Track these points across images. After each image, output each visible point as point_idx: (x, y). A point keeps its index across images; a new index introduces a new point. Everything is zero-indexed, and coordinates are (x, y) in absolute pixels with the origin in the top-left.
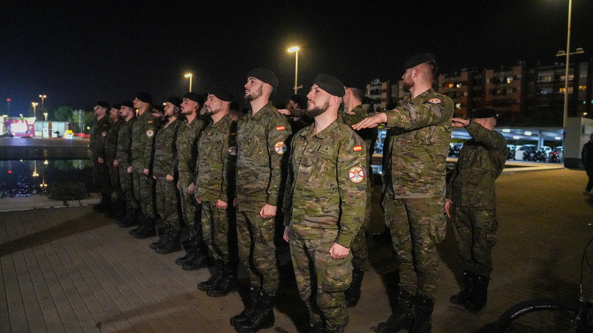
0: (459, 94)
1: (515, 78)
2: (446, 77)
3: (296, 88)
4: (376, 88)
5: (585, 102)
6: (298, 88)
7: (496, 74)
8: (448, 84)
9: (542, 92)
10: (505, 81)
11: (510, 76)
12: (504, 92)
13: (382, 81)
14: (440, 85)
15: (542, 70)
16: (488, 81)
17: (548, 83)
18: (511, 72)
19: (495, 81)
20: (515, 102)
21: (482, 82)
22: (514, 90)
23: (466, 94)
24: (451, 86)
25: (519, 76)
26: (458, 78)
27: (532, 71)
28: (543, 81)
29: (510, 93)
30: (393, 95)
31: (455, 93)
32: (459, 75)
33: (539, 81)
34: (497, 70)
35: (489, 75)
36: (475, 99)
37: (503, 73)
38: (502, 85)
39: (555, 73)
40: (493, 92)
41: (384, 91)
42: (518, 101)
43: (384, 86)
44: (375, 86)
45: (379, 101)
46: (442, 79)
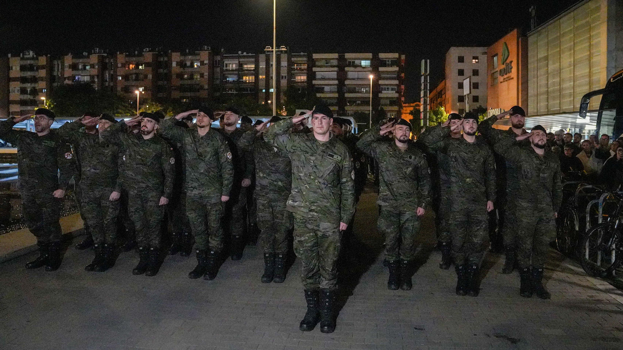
0: (141, 76)
1: (202, 63)
2: (126, 56)
4: (29, 62)
5: (264, 91)
7: (182, 58)
8: (129, 65)
9: (227, 79)
10: (192, 65)
11: (197, 60)
12: (191, 77)
13: (39, 54)
14: (119, 65)
15: (226, 57)
16: (174, 64)
17: (233, 70)
18: (198, 57)
19: (182, 64)
20: (202, 88)
21: (168, 65)
22: (202, 75)
23: (150, 76)
24: (132, 66)
25: (206, 62)
26: (141, 59)
27: (218, 58)
28: (228, 68)
29: (196, 79)
30: (55, 73)
31: (137, 75)
32: (140, 55)
33: (225, 68)
34: (184, 54)
35: (176, 57)
36: (160, 83)
37: (190, 57)
38: (190, 70)
39: (239, 62)
40: (180, 76)
41: (43, 67)
42: (206, 87)
43: (43, 61)
44: (28, 59)
45: (34, 80)
46: (121, 58)
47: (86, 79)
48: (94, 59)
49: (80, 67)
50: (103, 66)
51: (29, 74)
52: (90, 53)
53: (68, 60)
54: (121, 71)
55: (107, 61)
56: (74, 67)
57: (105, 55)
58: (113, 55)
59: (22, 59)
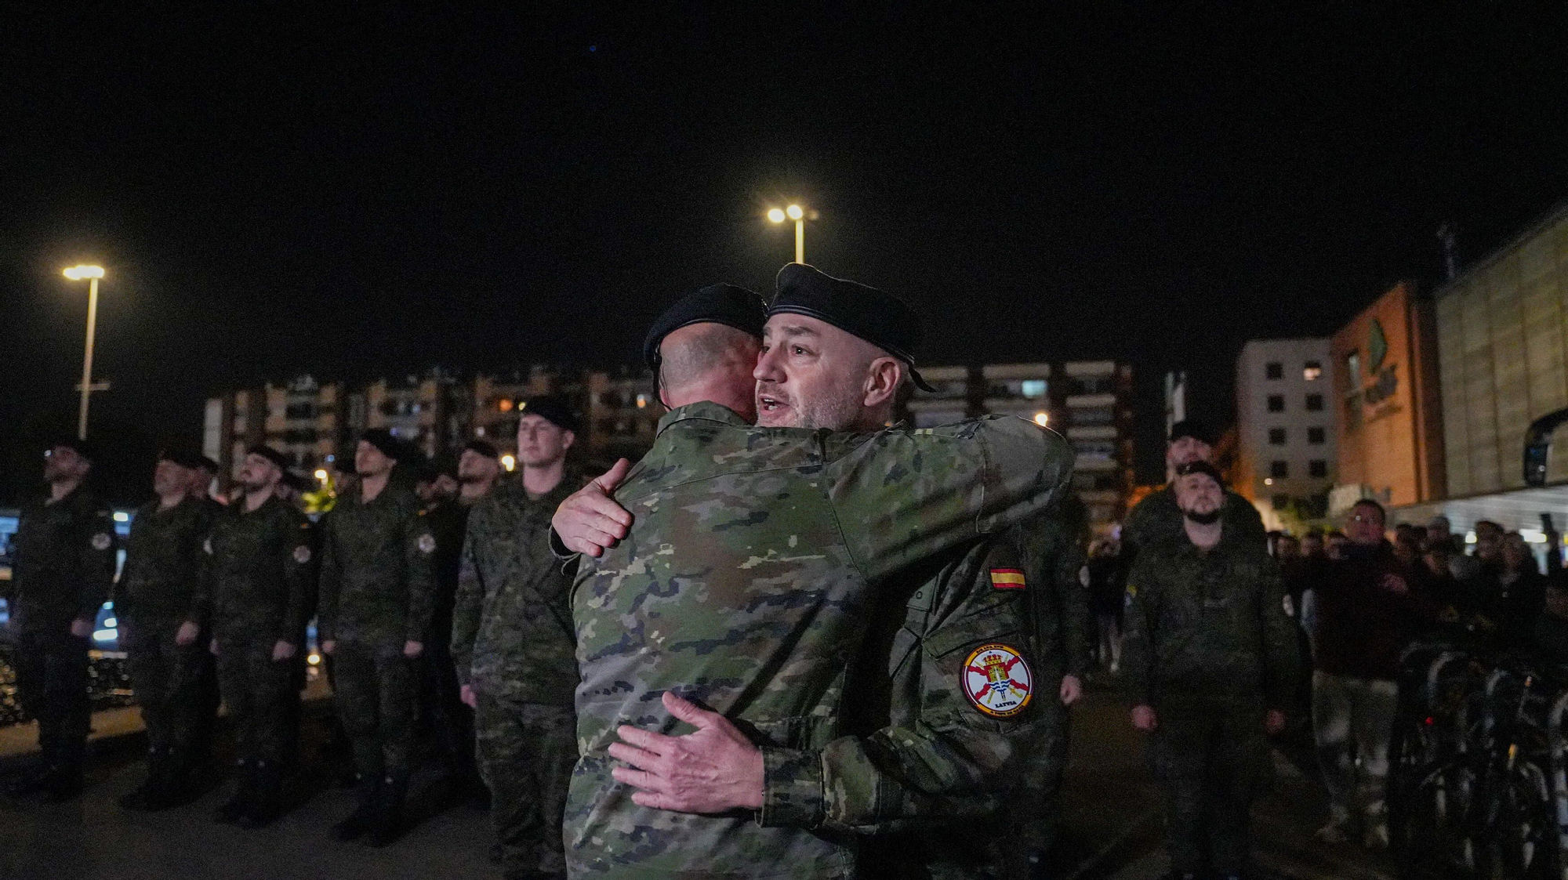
2: (495, 383)
3: (86, 387)
4: (304, 399)
6: (95, 388)
7: (613, 385)
8: (500, 402)
10: (634, 402)
11: (642, 391)
12: (632, 428)
13: (322, 381)
14: (480, 403)
16: (595, 399)
18: (645, 382)
19: (611, 399)
21: (581, 401)
24: (505, 405)
26: (524, 389)
29: (642, 429)
30: (351, 423)
32: (525, 379)
34: (615, 376)
35: (599, 384)
37: (629, 383)
38: (627, 412)
40: (608, 426)
41: (328, 409)
43: (328, 395)
44: (299, 393)
45: (311, 436)
46: (483, 387)
47: (411, 433)
48: (429, 390)
49: (401, 407)
50: (448, 405)
51: (301, 424)
52: (422, 378)
53: (378, 393)
54: (482, 416)
55: (455, 394)
56: (389, 408)
57: (453, 381)
58: (467, 380)
59: (293, 392)
